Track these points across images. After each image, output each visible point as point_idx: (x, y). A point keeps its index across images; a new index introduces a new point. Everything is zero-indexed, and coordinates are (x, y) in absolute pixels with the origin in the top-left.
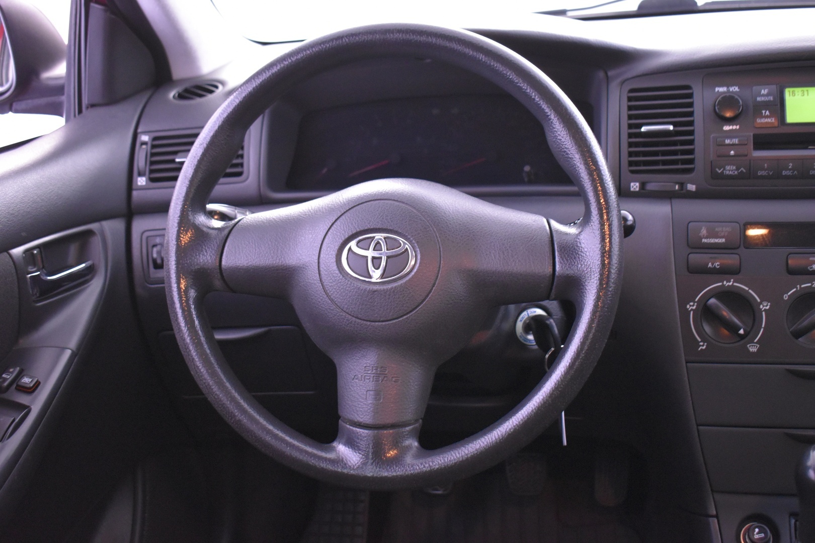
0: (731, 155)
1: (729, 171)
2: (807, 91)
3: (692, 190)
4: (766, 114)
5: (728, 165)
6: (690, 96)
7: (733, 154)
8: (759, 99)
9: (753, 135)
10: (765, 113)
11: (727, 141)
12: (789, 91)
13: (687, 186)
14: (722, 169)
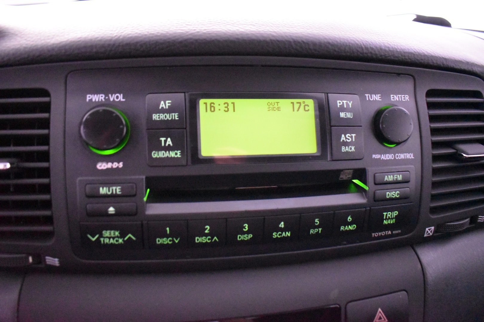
0: (110, 213)
1: (110, 238)
2: (233, 103)
3: (54, 264)
4: (167, 145)
5: (107, 230)
6: (46, 108)
7: (113, 212)
8: (155, 117)
9: (146, 178)
10: (165, 141)
11: (103, 191)
12: (206, 104)
13: (45, 260)
14: (97, 236)
